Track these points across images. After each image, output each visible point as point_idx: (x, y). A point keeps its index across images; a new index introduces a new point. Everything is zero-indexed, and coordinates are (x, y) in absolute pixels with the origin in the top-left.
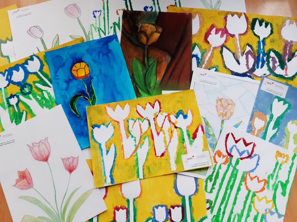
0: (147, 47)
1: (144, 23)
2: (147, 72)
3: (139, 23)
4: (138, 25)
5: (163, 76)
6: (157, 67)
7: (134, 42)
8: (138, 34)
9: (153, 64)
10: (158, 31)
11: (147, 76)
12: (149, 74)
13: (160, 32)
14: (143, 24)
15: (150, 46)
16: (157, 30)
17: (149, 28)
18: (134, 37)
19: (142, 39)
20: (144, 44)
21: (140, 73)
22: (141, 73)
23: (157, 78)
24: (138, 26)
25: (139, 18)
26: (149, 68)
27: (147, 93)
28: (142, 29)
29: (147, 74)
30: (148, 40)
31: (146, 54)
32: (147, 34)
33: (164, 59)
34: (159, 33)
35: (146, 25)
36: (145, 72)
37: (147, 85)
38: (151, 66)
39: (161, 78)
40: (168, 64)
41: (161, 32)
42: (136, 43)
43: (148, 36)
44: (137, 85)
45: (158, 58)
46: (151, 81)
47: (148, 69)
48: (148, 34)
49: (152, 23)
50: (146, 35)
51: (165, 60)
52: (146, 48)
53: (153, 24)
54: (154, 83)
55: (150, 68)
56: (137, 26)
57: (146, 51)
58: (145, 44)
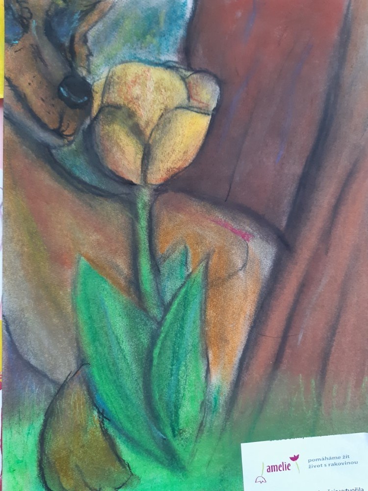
0: (145, 196)
1: (122, 62)
2: (154, 338)
3: (97, 60)
4: (89, 72)
5: (242, 361)
6: (203, 311)
7: (77, 173)
8: (91, 128)
9: (183, 290)
10: (195, 104)
11: (155, 362)
12: (169, 353)
13: (207, 106)
14: (119, 69)
15: (159, 190)
16: (189, 97)
17: (151, 84)
18: (73, 146)
19: (118, 155)
20: (131, 184)
21: (121, 350)
22: (126, 347)
23: (208, 371)
24: (89, 80)
25: (91, 36)
26: (163, 318)
27: (161, 463)
28: (115, 97)
29: (156, 351)
30: (147, 156)
31: (143, 235)
32: (142, 124)
33: (240, 264)
34: (202, 111)
35: (135, 69)
36: (145, 340)
37: (162, 414)
38: (176, 302)
39: (231, 373)
40: (259, 287)
41: (213, 105)
42: (87, 179)
43: (148, 132)
44: (106, 423)
45: (208, 257)
46: (178, 392)
47: (160, 324)
48: (147, 124)
49: (164, 58)
50: (136, 131)
51: (244, 266)
52: (140, 205)
53: (167, 66)
54: (197, 406)
55: (169, 317)
56: (84, 79)
57: (143, 223)
58: (135, 180)
